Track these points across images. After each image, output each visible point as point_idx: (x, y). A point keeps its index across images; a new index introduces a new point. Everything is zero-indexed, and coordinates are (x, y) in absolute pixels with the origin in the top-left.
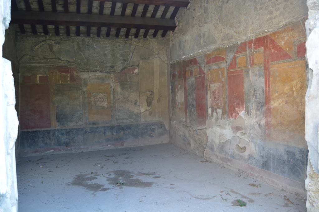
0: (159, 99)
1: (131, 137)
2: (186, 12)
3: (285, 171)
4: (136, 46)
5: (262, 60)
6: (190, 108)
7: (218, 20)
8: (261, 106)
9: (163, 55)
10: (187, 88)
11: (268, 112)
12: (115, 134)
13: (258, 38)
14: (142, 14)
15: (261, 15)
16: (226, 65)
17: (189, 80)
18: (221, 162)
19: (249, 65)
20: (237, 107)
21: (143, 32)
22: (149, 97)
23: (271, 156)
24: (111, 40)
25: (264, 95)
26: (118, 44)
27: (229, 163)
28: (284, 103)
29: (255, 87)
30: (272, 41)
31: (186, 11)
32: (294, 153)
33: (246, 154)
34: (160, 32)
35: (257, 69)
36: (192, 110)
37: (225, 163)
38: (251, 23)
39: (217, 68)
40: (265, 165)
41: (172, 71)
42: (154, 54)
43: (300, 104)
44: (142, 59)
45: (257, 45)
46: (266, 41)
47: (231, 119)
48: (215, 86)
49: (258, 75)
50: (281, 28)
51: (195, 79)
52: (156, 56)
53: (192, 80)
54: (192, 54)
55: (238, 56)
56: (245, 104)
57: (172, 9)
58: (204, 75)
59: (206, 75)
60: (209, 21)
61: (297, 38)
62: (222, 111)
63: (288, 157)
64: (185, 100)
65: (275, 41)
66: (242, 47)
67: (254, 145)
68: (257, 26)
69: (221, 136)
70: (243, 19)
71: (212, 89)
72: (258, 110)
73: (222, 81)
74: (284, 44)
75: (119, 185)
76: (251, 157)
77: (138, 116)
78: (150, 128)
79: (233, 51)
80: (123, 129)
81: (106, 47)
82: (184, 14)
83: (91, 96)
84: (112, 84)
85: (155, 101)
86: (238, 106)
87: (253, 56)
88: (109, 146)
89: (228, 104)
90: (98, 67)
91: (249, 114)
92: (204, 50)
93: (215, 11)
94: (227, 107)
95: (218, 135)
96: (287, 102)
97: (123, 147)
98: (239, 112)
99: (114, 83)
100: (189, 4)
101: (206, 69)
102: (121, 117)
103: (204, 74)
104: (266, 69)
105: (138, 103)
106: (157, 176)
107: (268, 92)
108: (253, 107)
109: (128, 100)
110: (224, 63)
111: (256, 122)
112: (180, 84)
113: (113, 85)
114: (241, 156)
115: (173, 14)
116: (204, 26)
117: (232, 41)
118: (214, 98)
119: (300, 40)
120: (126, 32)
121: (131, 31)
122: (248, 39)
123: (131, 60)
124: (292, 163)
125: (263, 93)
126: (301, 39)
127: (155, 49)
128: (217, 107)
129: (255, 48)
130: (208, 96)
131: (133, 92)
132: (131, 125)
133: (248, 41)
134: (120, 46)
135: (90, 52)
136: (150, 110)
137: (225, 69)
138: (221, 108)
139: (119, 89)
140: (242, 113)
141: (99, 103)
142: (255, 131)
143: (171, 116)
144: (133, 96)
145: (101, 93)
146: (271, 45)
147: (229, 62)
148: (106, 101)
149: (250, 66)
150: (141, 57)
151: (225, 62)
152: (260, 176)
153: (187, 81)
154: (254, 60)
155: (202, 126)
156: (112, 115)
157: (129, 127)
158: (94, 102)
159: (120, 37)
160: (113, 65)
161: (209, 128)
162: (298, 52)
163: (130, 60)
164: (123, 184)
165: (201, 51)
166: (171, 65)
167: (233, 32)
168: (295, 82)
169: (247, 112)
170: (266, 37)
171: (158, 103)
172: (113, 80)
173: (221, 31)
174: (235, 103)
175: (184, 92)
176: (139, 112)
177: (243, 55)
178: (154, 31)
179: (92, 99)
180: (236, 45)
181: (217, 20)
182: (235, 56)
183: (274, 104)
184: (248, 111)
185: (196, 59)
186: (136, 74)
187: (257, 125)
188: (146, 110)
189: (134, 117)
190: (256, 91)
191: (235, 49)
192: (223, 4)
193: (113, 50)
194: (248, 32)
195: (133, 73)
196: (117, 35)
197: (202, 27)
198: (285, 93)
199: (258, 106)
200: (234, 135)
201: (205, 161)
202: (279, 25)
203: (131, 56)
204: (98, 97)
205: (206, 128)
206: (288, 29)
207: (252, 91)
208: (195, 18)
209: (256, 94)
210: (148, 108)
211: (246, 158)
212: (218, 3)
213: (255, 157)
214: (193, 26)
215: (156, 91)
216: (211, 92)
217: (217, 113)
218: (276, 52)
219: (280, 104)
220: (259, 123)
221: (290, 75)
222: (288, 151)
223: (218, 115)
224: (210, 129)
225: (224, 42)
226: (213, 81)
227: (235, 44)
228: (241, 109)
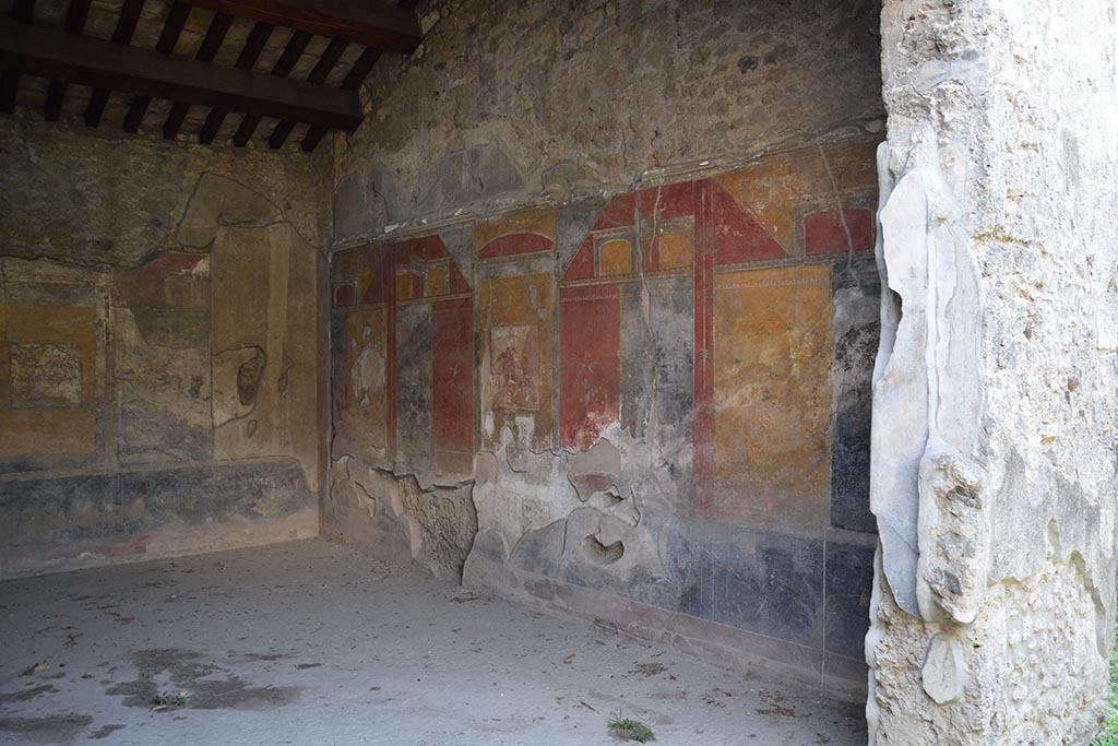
0: (284, 377)
1: (175, 517)
2: (406, 71)
3: (759, 615)
4: (204, 173)
5: (689, 257)
6: (409, 409)
7: (533, 111)
8: (680, 406)
9: (305, 215)
10: (400, 339)
11: (704, 427)
12: (109, 507)
13: (674, 186)
14: (241, 56)
15: (686, 111)
16: (557, 267)
17: (409, 309)
18: (533, 599)
19: (641, 269)
20: (592, 411)
21: (233, 126)
22: (246, 366)
23: (713, 570)
24: (106, 141)
25: (691, 370)
26: (133, 159)
27: (558, 601)
28: (759, 398)
29: (659, 343)
30: (726, 200)
31: (407, 68)
32: (789, 557)
33: (625, 565)
34: (298, 134)
35: (668, 285)
36: (418, 418)
37: (544, 603)
38: (652, 134)
39: (521, 273)
40: (691, 600)
41: (338, 276)
42: (272, 208)
43: (810, 403)
44: (225, 224)
45: (672, 205)
46: (703, 198)
47: (568, 448)
48: (511, 336)
49: (671, 304)
50: (757, 159)
51: (434, 308)
52: (280, 218)
53: (420, 311)
54: (424, 221)
55: (601, 239)
56: (621, 400)
57: (353, 53)
58: (469, 295)
59: (477, 297)
60: (494, 110)
61: (806, 196)
62: (536, 421)
63: (769, 571)
64: (388, 380)
65: (735, 198)
66: (621, 210)
67: (653, 536)
68: (673, 144)
69: (529, 509)
70: (624, 118)
71: (500, 347)
72: (669, 418)
73: (541, 320)
74: (765, 210)
75: (164, 706)
76: (639, 575)
77: (203, 437)
78: (249, 485)
79: (586, 220)
80: (142, 487)
81: (81, 166)
82: (400, 75)
83: (11, 356)
84: (103, 312)
85: (270, 382)
86: (598, 405)
87: (656, 241)
88: (82, 555)
89: (559, 397)
90: (47, 240)
91: (638, 433)
92: (473, 208)
93: (521, 80)
94: (554, 409)
95: (519, 506)
96: (767, 396)
97: (141, 560)
98: (599, 426)
99: (111, 307)
100: (421, 46)
101: (476, 276)
102: (136, 443)
103: (469, 290)
104: (702, 285)
105: (204, 390)
106: (308, 661)
107: (705, 361)
108: (651, 408)
109: (168, 375)
110: (548, 257)
111: (660, 458)
112: (367, 325)
113: (107, 316)
114: (604, 574)
115: (353, 71)
116: (478, 126)
117: (582, 187)
118: (506, 377)
119: (815, 203)
120: (167, 117)
121: (187, 116)
122: (641, 187)
123: (183, 224)
124: (782, 589)
125: (689, 365)
126: (820, 201)
127: (276, 191)
128: (515, 407)
129: (665, 216)
130: (484, 369)
131: (186, 348)
132: (176, 472)
133: (640, 192)
134: (141, 168)
135: (12, 179)
136: (250, 418)
137: (553, 277)
138: (532, 412)
139: (130, 334)
140: (611, 430)
141: (44, 384)
142: (657, 488)
143: (329, 439)
144: (187, 362)
145: (56, 344)
146: (722, 212)
147: (567, 254)
148: (75, 377)
149: (645, 273)
150: (219, 217)
151: (552, 255)
152: (673, 635)
153: (399, 314)
154: (661, 255)
155: (458, 474)
156: (100, 432)
157: (166, 481)
158: (22, 379)
159: (140, 132)
160: (109, 238)
161: (485, 482)
162: (808, 239)
163: (178, 225)
164: (179, 703)
165: (460, 210)
166: (336, 254)
167: (586, 156)
168: (796, 333)
169: (628, 427)
170: (703, 184)
171: (280, 390)
172: (107, 298)
173: (539, 151)
174: (588, 396)
175: (385, 354)
176: (208, 425)
177: (622, 236)
178: (277, 127)
179: (16, 367)
180: (599, 202)
181: (528, 111)
182: (590, 238)
183: (727, 401)
184: (634, 424)
185: (438, 236)
186: (199, 277)
187: (666, 468)
188: (237, 417)
189: (187, 441)
190: (663, 356)
191: (593, 213)
192: (553, 62)
193: (112, 182)
194: (642, 163)
195: (189, 275)
196: (131, 125)
197: (465, 127)
198: (764, 366)
199: (668, 409)
200: (580, 504)
201: (469, 597)
202: (750, 150)
203: (182, 211)
204: (43, 361)
205: (474, 482)
206: (778, 166)
207: (651, 357)
208: (443, 96)
209: (663, 367)
210: (242, 410)
211: (624, 578)
212: (536, 54)
213: (654, 575)
214: (431, 124)
215: (274, 348)
216: (496, 355)
217: (515, 429)
218: (737, 233)
219: (745, 400)
220: (670, 460)
221: (781, 311)
222: (768, 552)
223: (520, 435)
224: (489, 485)
225: (550, 187)
226: (503, 320)
227: (592, 198)
228: (607, 415)
